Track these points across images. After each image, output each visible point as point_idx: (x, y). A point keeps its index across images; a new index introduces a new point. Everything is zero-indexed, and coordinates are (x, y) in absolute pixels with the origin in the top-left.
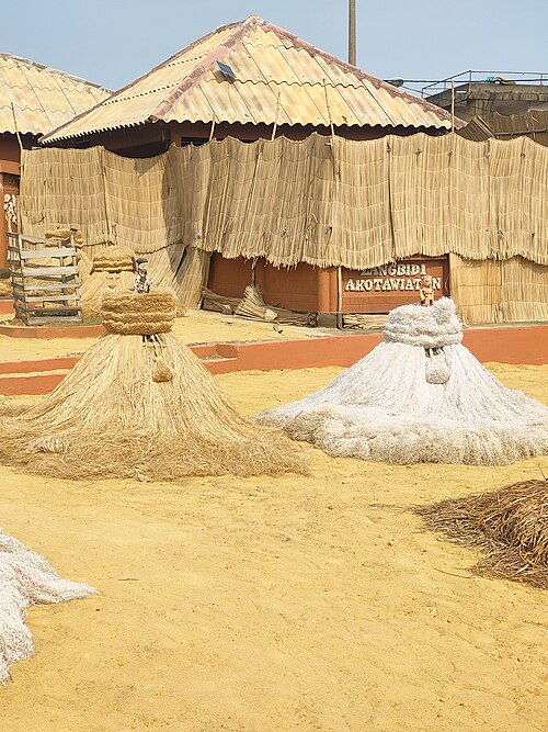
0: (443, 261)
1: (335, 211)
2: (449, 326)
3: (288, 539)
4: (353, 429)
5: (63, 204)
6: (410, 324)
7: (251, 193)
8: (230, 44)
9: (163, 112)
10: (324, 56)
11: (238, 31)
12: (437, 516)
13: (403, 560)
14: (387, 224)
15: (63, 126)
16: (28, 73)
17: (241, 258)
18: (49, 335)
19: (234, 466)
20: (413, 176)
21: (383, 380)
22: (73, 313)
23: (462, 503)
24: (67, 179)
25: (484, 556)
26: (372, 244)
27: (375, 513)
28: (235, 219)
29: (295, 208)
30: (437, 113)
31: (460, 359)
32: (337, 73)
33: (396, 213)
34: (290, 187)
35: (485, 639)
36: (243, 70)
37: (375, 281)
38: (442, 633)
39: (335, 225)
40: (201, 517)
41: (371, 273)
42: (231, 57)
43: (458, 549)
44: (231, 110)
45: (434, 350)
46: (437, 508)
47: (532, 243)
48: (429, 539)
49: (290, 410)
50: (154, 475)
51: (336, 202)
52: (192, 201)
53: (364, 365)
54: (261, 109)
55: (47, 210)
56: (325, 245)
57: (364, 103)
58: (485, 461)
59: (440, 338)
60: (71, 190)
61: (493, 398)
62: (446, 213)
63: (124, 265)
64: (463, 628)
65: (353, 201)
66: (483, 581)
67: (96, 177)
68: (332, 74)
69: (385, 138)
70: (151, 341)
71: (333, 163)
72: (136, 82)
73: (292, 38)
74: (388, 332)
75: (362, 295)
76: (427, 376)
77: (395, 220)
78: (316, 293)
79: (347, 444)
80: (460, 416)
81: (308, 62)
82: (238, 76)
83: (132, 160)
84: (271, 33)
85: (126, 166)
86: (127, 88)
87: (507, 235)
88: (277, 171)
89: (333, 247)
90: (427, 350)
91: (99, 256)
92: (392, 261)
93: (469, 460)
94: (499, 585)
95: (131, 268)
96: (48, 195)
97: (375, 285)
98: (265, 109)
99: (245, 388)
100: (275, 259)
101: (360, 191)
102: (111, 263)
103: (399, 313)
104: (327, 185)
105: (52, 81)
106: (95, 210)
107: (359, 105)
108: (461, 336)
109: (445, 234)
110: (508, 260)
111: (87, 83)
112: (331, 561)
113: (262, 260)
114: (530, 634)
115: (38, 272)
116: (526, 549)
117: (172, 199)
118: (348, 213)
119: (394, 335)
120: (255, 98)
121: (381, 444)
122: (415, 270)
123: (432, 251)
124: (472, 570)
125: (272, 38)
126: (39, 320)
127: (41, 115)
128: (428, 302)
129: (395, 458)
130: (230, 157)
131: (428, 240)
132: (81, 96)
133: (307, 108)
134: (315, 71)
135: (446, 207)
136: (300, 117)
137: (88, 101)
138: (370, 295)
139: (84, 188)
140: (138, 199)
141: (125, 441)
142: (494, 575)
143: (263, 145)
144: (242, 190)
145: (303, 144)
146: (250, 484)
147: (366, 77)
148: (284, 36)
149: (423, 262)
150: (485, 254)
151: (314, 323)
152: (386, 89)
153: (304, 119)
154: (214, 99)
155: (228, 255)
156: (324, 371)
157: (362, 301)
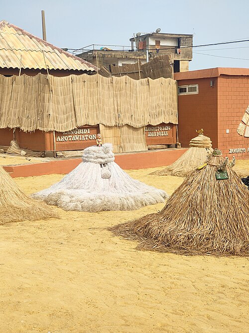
0: (97, 127)
1: (51, 107)
2: (109, 155)
3: (61, 243)
4: (74, 199)
6: (93, 154)
7: (11, 99)
10: (36, 38)
12: (116, 230)
13: (110, 247)
14: (73, 112)
17: (8, 128)
19: (28, 217)
20: (83, 92)
21: (84, 178)
23: (126, 224)
25: (139, 243)
26: (67, 121)
27: (93, 231)
28: (4, 111)
29: (32, 106)
30: (87, 64)
32: (42, 46)
33: (77, 107)
34: (30, 97)
35: (147, 272)
37: (69, 136)
38: (131, 272)
39: (51, 113)
40: (21, 238)
41: (67, 133)
43: (128, 242)
45: (104, 164)
46: (117, 227)
47: (132, 119)
48: (116, 239)
49: (46, 192)
51: (51, 103)
53: (75, 172)
54: (10, 61)
56: (47, 122)
57: (55, 60)
58: (129, 209)
59: (106, 160)
61: (128, 183)
62: (97, 107)
64: (139, 269)
65: (58, 103)
66: (141, 252)
68: (40, 46)
69: (70, 76)
71: (49, 86)
73: (21, 30)
75: (64, 143)
77: (76, 111)
78: (44, 143)
79: (72, 205)
80: (116, 191)
81: (29, 41)
84: (12, 28)
87: (122, 116)
88: (23, 90)
89: (51, 123)
90: (101, 165)
92: (76, 128)
94: (147, 253)
97: (69, 138)
98: (12, 61)
99: (25, 183)
100: (24, 128)
101: (61, 98)
103: (88, 150)
104: (47, 96)
107: (54, 60)
108: (114, 158)
109: (97, 116)
110: (123, 126)
112: (81, 250)
113: (18, 129)
114: (162, 269)
116: (155, 239)
118: (56, 108)
119: (87, 159)
120: (7, 57)
121: (86, 204)
122: (85, 131)
123: (92, 123)
124: (136, 249)
125: (12, 30)
128: (100, 145)
129: (92, 210)
131: (90, 118)
133: (31, 61)
134: (33, 45)
135: (97, 104)
136: (29, 65)
138: (67, 143)
142: (144, 250)
143: (15, 78)
144: (6, 98)
145: (34, 78)
146: (37, 223)
147: (55, 48)
148: (17, 29)
149: (88, 128)
150: (114, 124)
151: (44, 156)
152: (64, 53)
155: (1, 127)
156: (50, 176)
157: (63, 146)
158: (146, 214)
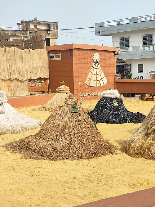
2: (4, 98)
12: (9, 147)
23: (15, 143)
25: (23, 154)
31: (7, 107)
35: (28, 172)
38: (17, 173)
43: (16, 154)
46: (9, 145)
47: (19, 75)
48: (8, 152)
58: (17, 132)
59: (2, 101)
61: (17, 116)
64: (22, 171)
66: (24, 160)
80: (9, 121)
87: (12, 73)
93: (13, 133)
94: (28, 160)
108: (7, 100)
110: (13, 80)
114: (38, 170)
116: (33, 151)
124: (21, 158)
142: (26, 159)
150: (7, 78)
158: (28, 136)
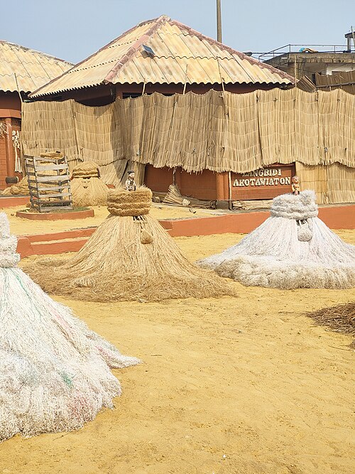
0: (292, 167)
1: (226, 137)
2: (310, 206)
3: (240, 332)
4: (257, 269)
5: (49, 136)
6: (287, 206)
7: (171, 127)
8: (149, 34)
9: (112, 78)
10: (208, 40)
11: (155, 25)
12: (320, 317)
13: (310, 342)
14: (258, 144)
15: (44, 87)
16: (17, 53)
17: (166, 168)
18: (54, 218)
19: (193, 292)
20: (272, 115)
21: (273, 239)
22: (67, 204)
23: (335, 309)
24: (51, 120)
26: (249, 157)
27: (285, 317)
28: (161, 143)
29: (200, 136)
30: (280, 74)
31: (318, 227)
32: (217, 50)
33: (263, 138)
34: (196, 123)
36: (159, 50)
37: (251, 180)
38: (344, 379)
39: (226, 146)
40: (184, 321)
41: (248, 175)
42: (151, 41)
43: (339, 335)
44: (153, 75)
45: (302, 221)
46: (321, 313)
47: (345, 154)
48: (320, 330)
49: (219, 259)
50: (148, 298)
51: (226, 132)
52: (131, 133)
53: (260, 231)
54: (172, 74)
55: (39, 140)
56: (220, 159)
57: (234, 69)
58: (338, 286)
59: (305, 214)
60: (54, 127)
61: (338, 249)
62: (293, 137)
63: (93, 173)
65: (237, 131)
67: (69, 119)
68: (214, 51)
69: (255, 92)
70: (138, 219)
71: (224, 108)
72: (89, 58)
73: (188, 29)
74: (274, 211)
75: (243, 189)
76: (299, 237)
77: (262, 142)
78: (215, 188)
79: (254, 278)
80: (320, 260)
81: (198, 43)
82: (156, 54)
83: (92, 108)
84: (175, 26)
85: (88, 111)
86: (84, 62)
87: (330, 149)
88: (187, 114)
89: (226, 160)
90: (298, 221)
91: (77, 168)
92: (261, 167)
93: (328, 286)
95: (97, 175)
96: (39, 131)
97: (251, 182)
98: (174, 74)
99: (188, 245)
100: (188, 168)
101: (241, 124)
102: (84, 172)
103: (280, 199)
104: (220, 121)
105: (33, 58)
106: (70, 139)
107: (232, 70)
108: (317, 212)
109: (293, 151)
110: (331, 165)
111: (55, 59)
112: (268, 343)
113: (180, 168)
115: (45, 179)
117: (118, 131)
118: (234, 139)
119: (277, 213)
120: (167, 67)
121: (275, 277)
122: (275, 173)
123: (285, 160)
124: (351, 346)
125: (175, 29)
126: (47, 209)
127: (29, 80)
128: (297, 192)
129: (284, 285)
130: (157, 105)
131: (283, 154)
132: (52, 67)
133: (200, 72)
134: (203, 50)
135: (293, 133)
136: (196, 78)
137: (57, 70)
138: (248, 189)
139: (62, 125)
140: (97, 132)
141: (129, 279)
143: (178, 97)
144: (165, 125)
145: (204, 97)
146: (205, 302)
147: (235, 52)
148: (182, 28)
149: (279, 167)
150: (317, 162)
151: (215, 206)
152: (248, 59)
153: (198, 79)
154: (142, 69)
155: (157, 166)
156: (223, 236)
157: (243, 193)
